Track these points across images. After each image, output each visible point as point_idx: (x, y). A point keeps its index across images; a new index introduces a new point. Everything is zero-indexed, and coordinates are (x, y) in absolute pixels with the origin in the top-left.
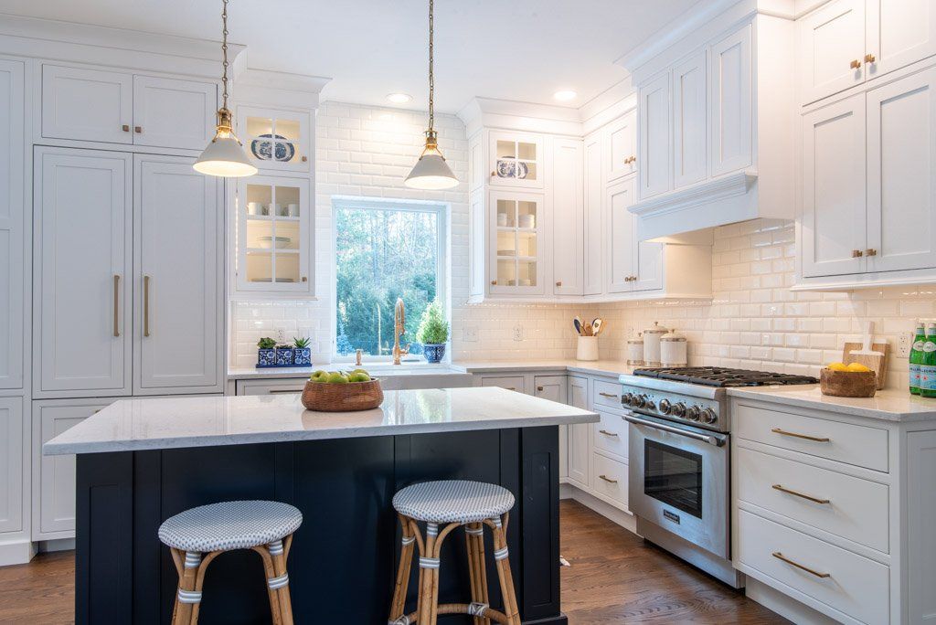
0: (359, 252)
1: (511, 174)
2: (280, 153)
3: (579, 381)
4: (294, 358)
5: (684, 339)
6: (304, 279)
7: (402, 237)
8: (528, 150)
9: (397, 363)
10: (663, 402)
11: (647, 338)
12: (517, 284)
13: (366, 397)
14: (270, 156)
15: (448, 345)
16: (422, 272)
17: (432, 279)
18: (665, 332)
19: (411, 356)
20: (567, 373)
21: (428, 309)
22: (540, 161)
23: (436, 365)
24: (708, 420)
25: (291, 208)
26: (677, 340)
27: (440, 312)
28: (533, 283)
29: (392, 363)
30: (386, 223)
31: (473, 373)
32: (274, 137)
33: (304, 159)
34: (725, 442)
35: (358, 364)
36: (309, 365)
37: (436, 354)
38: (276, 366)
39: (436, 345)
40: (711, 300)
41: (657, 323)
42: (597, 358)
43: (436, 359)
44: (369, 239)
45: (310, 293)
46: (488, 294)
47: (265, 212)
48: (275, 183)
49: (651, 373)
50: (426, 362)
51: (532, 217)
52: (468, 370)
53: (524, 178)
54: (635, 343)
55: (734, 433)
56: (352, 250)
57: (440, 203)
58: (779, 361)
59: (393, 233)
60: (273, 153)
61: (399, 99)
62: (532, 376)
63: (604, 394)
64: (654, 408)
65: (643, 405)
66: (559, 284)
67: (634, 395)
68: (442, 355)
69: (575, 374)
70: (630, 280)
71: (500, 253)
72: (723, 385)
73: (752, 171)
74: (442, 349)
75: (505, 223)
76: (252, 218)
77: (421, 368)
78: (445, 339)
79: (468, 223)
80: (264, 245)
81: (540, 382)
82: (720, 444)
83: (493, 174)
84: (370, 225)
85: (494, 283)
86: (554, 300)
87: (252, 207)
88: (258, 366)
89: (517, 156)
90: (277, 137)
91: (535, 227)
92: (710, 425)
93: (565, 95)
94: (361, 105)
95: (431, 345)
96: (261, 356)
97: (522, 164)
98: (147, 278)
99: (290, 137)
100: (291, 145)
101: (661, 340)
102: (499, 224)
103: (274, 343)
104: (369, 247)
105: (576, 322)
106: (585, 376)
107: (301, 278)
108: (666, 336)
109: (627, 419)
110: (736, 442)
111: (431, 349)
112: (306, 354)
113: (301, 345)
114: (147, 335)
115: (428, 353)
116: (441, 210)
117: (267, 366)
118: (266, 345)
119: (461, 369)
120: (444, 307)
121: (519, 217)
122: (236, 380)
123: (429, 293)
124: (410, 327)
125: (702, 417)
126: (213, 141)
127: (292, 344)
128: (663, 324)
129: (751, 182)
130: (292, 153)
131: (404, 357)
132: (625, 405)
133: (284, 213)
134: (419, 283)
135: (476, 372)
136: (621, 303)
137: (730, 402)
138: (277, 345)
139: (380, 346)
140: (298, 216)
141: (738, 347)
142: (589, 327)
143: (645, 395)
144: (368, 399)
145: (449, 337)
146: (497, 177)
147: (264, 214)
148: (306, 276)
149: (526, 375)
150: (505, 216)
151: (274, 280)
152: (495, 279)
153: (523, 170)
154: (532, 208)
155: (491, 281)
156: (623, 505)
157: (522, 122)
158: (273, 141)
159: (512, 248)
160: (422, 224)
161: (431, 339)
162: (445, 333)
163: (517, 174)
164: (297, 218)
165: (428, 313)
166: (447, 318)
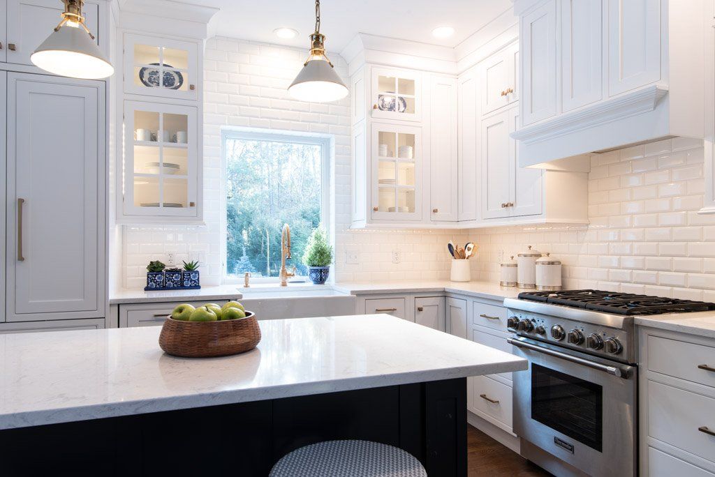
0: (258, 192)
1: (391, 108)
2: (169, 82)
3: (456, 302)
4: (182, 281)
5: (559, 263)
6: (192, 204)
7: (292, 179)
8: (407, 85)
9: (284, 284)
10: (555, 328)
11: (521, 262)
12: (397, 210)
13: (238, 338)
14: (158, 84)
15: (332, 267)
16: (308, 207)
17: (316, 213)
18: (539, 256)
19: (297, 278)
20: (445, 295)
21: (313, 234)
22: (419, 97)
23: (320, 286)
24: (612, 350)
25: (180, 135)
26: (553, 263)
27: (324, 236)
28: (412, 210)
29: (278, 285)
30: (280, 170)
31: (356, 296)
32: (161, 65)
33: (192, 87)
34: (632, 374)
35: (247, 286)
36: (198, 287)
37: (321, 276)
38: (165, 288)
39: (321, 268)
40: (587, 225)
41: (530, 247)
42: (469, 279)
43: (321, 280)
44: (267, 182)
45: (198, 218)
46: (371, 220)
47: (154, 138)
48: (163, 110)
49: (539, 297)
50: (311, 284)
51: (410, 149)
52: (353, 292)
53: (403, 112)
54: (508, 266)
55: (642, 364)
56: (252, 190)
57: (324, 136)
58: (666, 285)
59: (285, 177)
60: (161, 82)
61: (286, 34)
62: (412, 297)
63: (484, 316)
64: (543, 332)
65: (531, 329)
66: (435, 211)
67: (520, 320)
68: (326, 277)
69: (453, 296)
70: (507, 206)
71: (381, 182)
72: (629, 313)
73: (663, 85)
74: (327, 271)
75: (386, 155)
76: (139, 143)
77: (307, 289)
78: (329, 262)
79: (350, 154)
80: (153, 171)
81: (420, 303)
82: (625, 375)
83: (375, 107)
84: (267, 171)
85: (375, 210)
86: (432, 226)
87: (140, 134)
88: (147, 289)
89: (397, 91)
90: (165, 65)
91: (413, 157)
92: (615, 356)
93: (443, 32)
94: (249, 41)
95: (315, 268)
96: (149, 279)
97: (401, 99)
98: (21, 201)
99: (177, 66)
100: (178, 74)
101: (536, 263)
102: (380, 155)
103: (163, 266)
104: (267, 187)
105: (450, 246)
106: (465, 298)
107: (189, 204)
108: (540, 259)
109: (512, 343)
110: (645, 374)
111: (315, 271)
112: (194, 277)
113: (190, 268)
114: (21, 259)
115: (314, 275)
116: (325, 143)
117: (156, 289)
118: (155, 268)
119: (345, 291)
120: (328, 232)
121: (399, 148)
122: (119, 305)
123: (313, 223)
124: (296, 250)
125: (607, 348)
126: (56, 30)
127: (181, 267)
128: (537, 248)
129: (660, 98)
130: (181, 81)
131: (290, 279)
132: (510, 329)
133: (174, 140)
134: (305, 215)
135: (360, 294)
136: (491, 229)
137: (637, 332)
138: (166, 268)
139: (268, 269)
140: (187, 143)
141: (618, 270)
142: (463, 251)
143: (533, 320)
144: (241, 340)
145: (333, 260)
146: (378, 110)
147: (152, 140)
148: (194, 201)
149: (408, 297)
150: (385, 147)
151: (161, 205)
152: (376, 206)
153: (402, 105)
154: (410, 140)
155: (373, 207)
156: (507, 425)
157: (402, 60)
158: (161, 69)
159: (392, 177)
160: (308, 170)
161: (316, 262)
162: (329, 257)
163: (397, 110)
164: (185, 145)
165: (313, 238)
166: (331, 243)
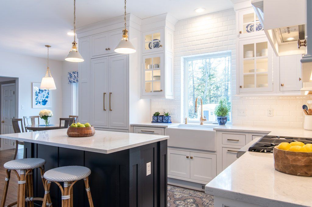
4: (163, 119)
6: (161, 91)
9: (202, 124)
31: (216, 131)
33: (161, 46)
35: (186, 123)
38: (157, 122)
45: (164, 96)
46: (239, 93)
52: (214, 129)
60: (153, 46)
62: (251, 135)
66: (282, 85)
83: (240, 33)
88: (152, 122)
89: (255, 19)
91: (268, 55)
96: (153, 119)
98: (110, 93)
103: (159, 114)
112: (167, 118)
118: (155, 115)
122: (133, 126)
127: (164, 114)
135: (218, 130)
140: (160, 67)
146: (243, 34)
149: (247, 135)
151: (153, 92)
155: (240, 86)
